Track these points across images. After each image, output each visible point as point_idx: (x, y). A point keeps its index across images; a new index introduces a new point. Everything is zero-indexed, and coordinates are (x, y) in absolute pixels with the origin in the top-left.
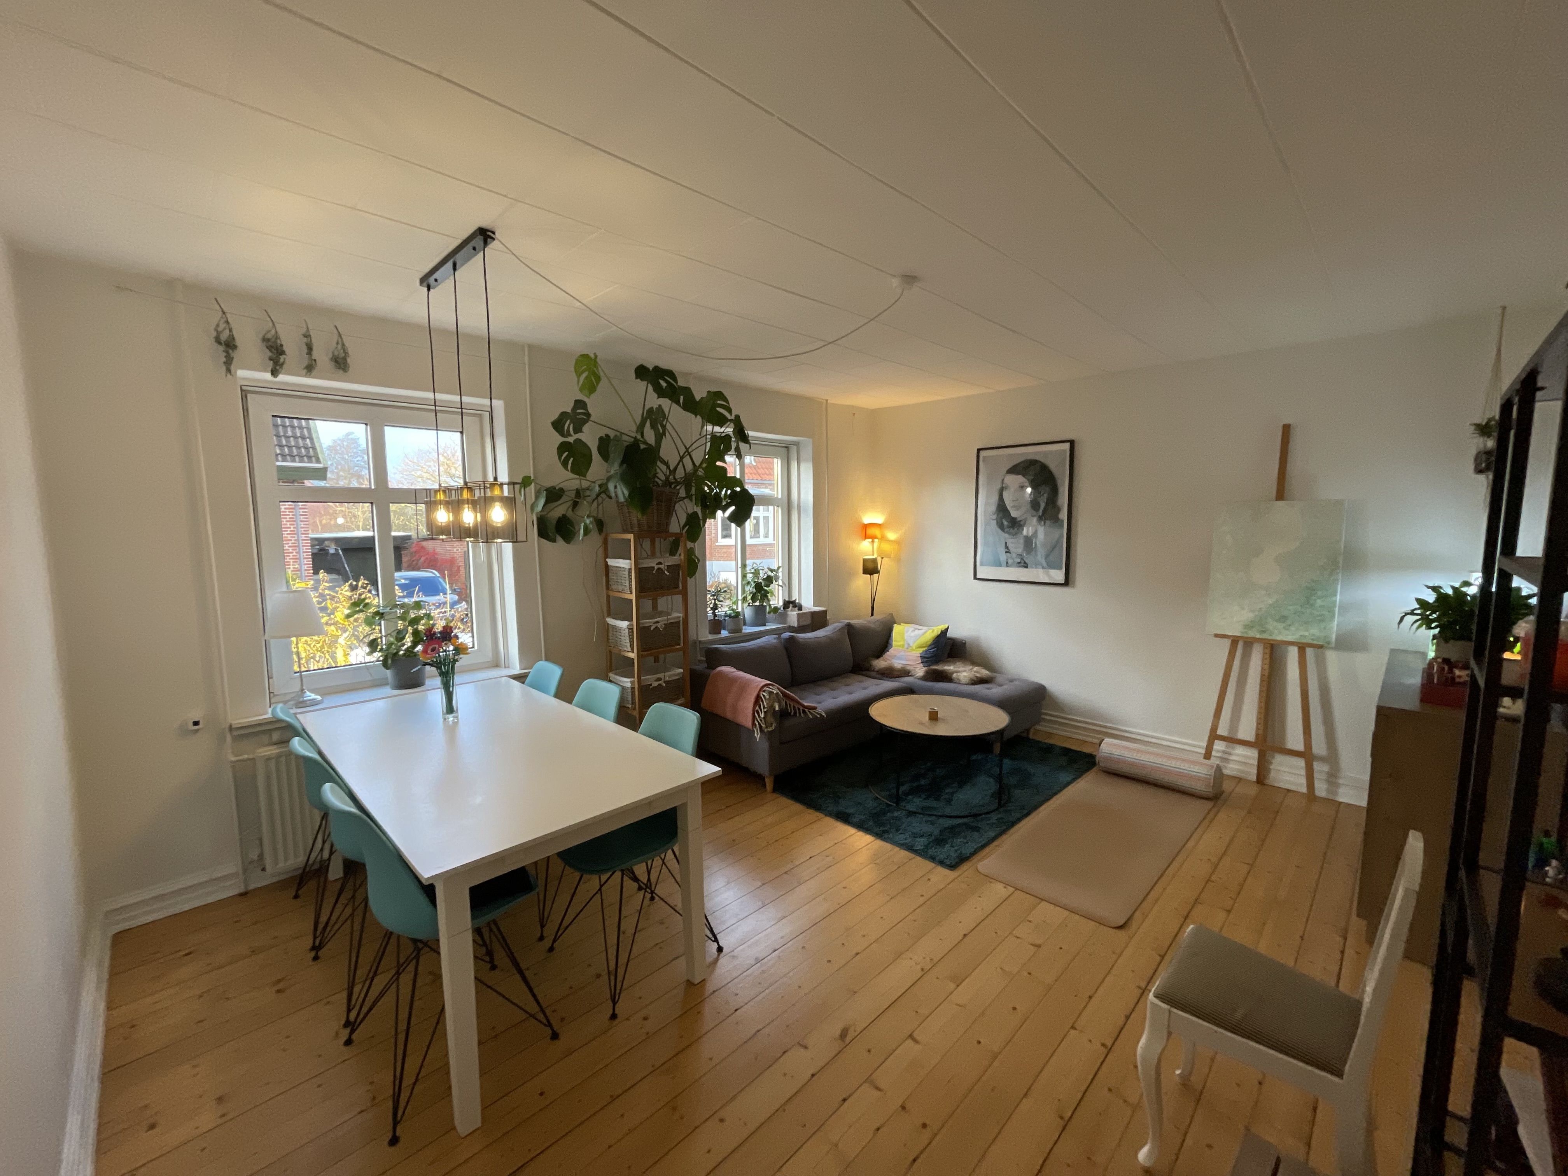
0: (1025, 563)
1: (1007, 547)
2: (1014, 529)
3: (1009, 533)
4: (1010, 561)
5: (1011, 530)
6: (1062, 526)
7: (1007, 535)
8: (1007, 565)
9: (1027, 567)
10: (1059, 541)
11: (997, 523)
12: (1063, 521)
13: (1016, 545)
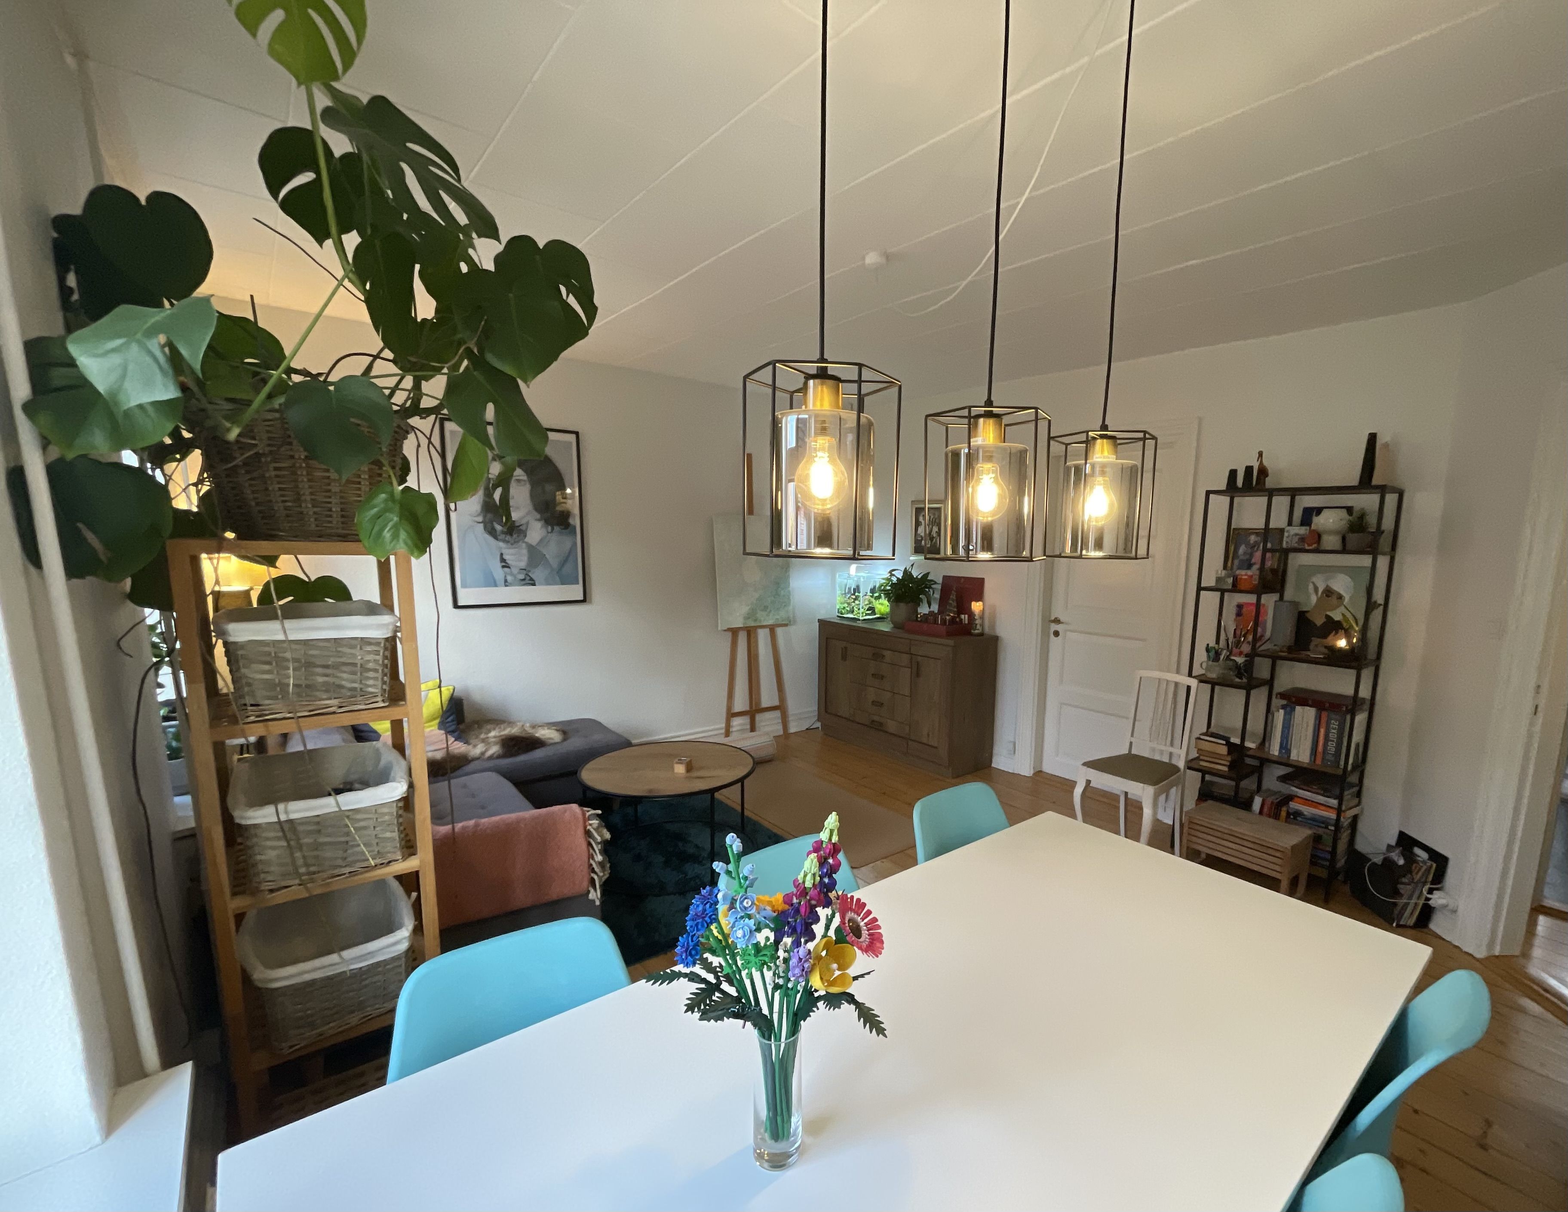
0: (531, 579)
1: (503, 560)
2: (511, 535)
3: (504, 541)
4: (509, 578)
5: (508, 538)
6: (575, 533)
7: (501, 544)
8: (506, 583)
9: (534, 585)
10: (572, 551)
11: (485, 528)
12: (575, 527)
13: (517, 557)
